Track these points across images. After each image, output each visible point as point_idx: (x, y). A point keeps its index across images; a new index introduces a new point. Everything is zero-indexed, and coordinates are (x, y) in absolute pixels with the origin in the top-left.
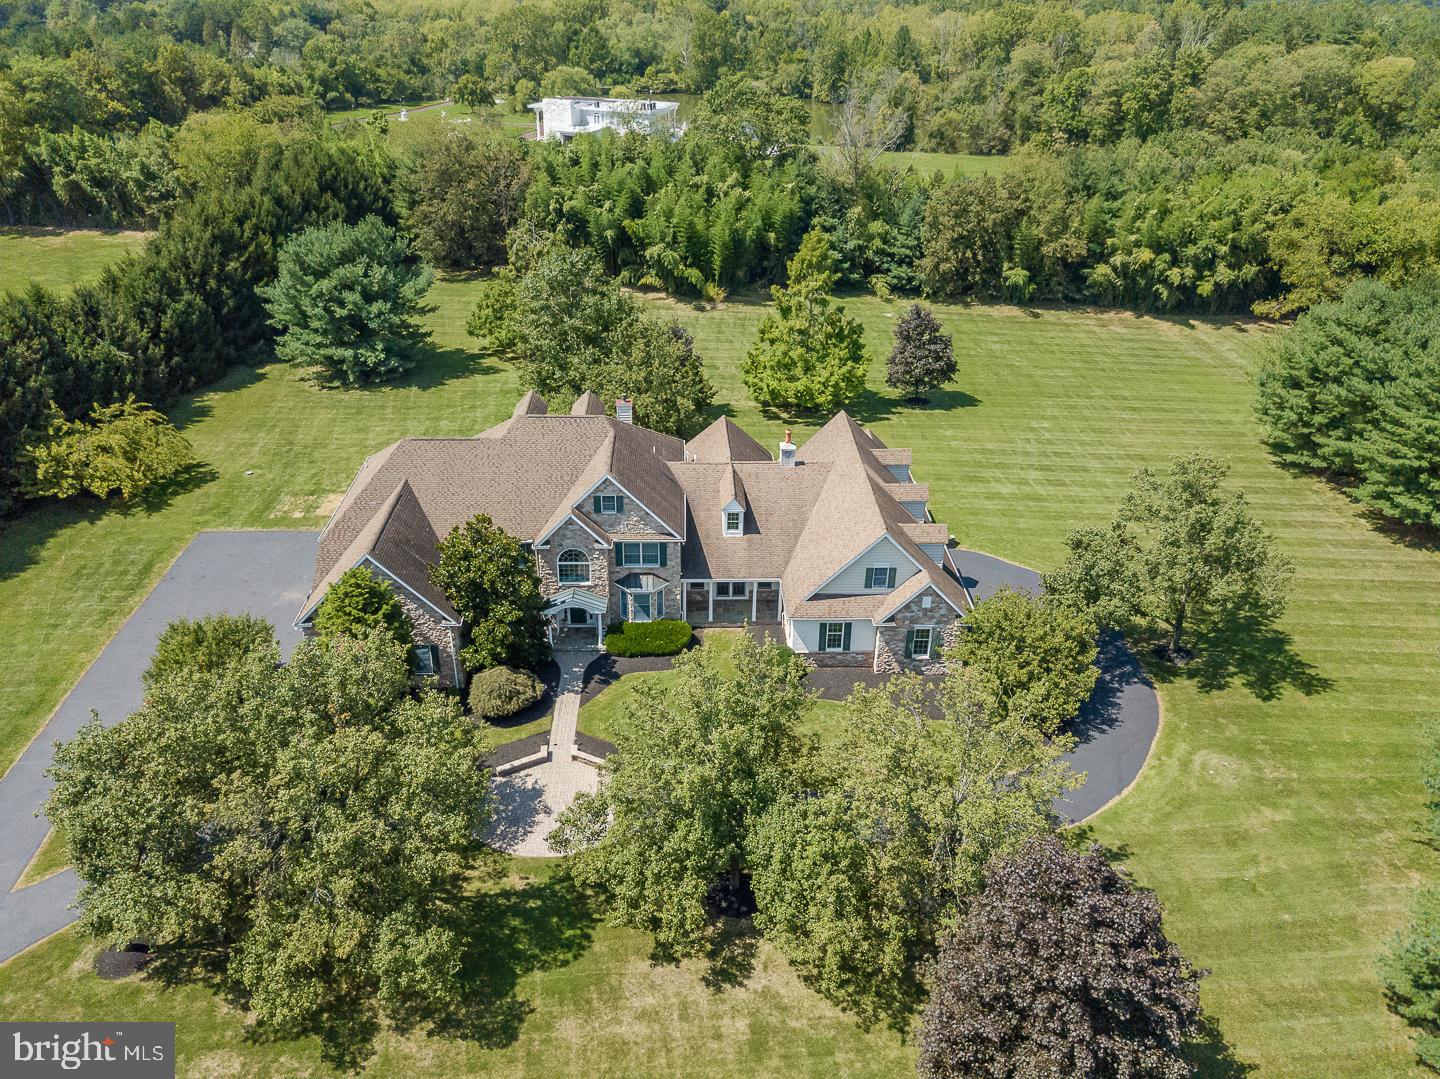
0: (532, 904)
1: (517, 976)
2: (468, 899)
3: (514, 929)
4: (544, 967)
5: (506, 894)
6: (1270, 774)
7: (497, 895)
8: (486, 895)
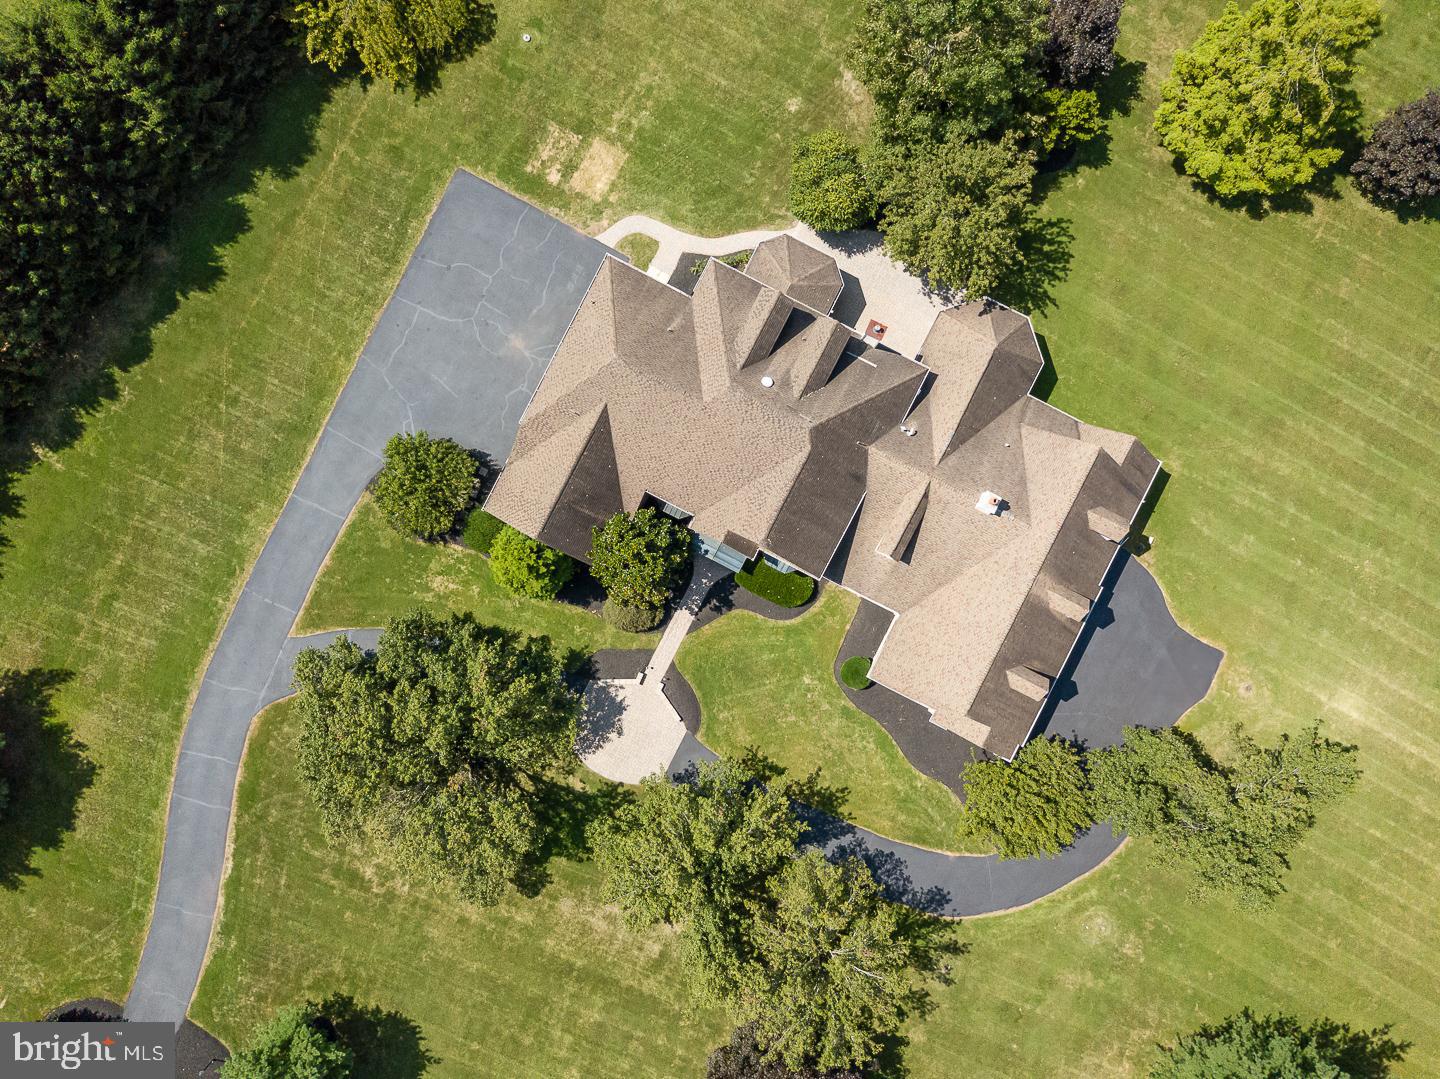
0: (580, 806)
1: (551, 854)
2: (544, 782)
3: (562, 819)
4: (569, 857)
5: (569, 790)
6: (1128, 950)
7: (562, 788)
8: (555, 785)
